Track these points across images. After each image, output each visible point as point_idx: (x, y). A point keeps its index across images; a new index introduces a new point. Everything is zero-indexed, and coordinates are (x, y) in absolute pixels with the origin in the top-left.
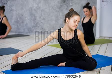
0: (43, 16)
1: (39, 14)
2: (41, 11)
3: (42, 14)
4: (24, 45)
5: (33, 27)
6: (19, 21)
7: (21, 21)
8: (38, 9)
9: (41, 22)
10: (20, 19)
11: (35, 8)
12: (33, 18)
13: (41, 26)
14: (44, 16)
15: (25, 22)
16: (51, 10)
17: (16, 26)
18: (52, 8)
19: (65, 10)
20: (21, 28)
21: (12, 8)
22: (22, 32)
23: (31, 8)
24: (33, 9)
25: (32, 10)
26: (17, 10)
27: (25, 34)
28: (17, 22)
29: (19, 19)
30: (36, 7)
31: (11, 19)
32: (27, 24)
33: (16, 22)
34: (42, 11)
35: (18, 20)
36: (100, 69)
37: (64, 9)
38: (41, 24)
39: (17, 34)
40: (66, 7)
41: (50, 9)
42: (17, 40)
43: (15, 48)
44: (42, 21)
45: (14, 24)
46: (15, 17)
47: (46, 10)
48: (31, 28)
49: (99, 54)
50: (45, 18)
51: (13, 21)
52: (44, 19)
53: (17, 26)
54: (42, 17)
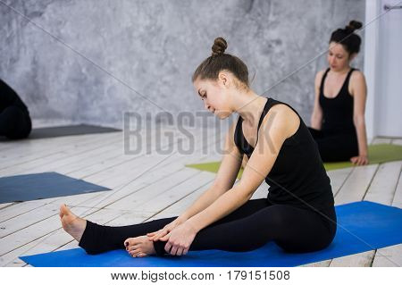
0: (171, 62)
1: (157, 52)
2: (163, 43)
3: (170, 53)
4: (102, 163)
5: (133, 100)
6: (86, 78)
7: (91, 78)
8: (153, 34)
9: (165, 83)
10: (88, 70)
11: (142, 30)
12: (136, 66)
13: (163, 96)
14: (174, 60)
15: (108, 83)
16: (200, 38)
17: (74, 97)
18: (205, 30)
19: (250, 38)
20: (92, 101)
21: (58, 31)
22: (94, 119)
23: (129, 31)
24: (135, 34)
25: (130, 37)
26: (78, 37)
27: (104, 125)
28: (79, 80)
29: (84, 70)
30: (148, 28)
31: (57, 68)
32: (113, 88)
33: (74, 80)
34: (166, 41)
35: (82, 74)
36: (372, 256)
37: (247, 34)
38: (164, 89)
39: (77, 123)
40: (254, 29)
41: (198, 33)
42: (76, 146)
43: (68, 175)
44: (168, 78)
45: (67, 90)
46: (71, 64)
47: (182, 38)
48: (129, 102)
49: (370, 198)
50: (176, 66)
51: (64, 76)
52: (175, 71)
53: (79, 95)
54: (167, 64)
